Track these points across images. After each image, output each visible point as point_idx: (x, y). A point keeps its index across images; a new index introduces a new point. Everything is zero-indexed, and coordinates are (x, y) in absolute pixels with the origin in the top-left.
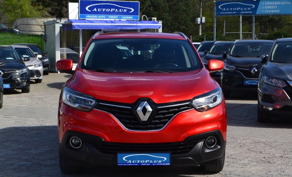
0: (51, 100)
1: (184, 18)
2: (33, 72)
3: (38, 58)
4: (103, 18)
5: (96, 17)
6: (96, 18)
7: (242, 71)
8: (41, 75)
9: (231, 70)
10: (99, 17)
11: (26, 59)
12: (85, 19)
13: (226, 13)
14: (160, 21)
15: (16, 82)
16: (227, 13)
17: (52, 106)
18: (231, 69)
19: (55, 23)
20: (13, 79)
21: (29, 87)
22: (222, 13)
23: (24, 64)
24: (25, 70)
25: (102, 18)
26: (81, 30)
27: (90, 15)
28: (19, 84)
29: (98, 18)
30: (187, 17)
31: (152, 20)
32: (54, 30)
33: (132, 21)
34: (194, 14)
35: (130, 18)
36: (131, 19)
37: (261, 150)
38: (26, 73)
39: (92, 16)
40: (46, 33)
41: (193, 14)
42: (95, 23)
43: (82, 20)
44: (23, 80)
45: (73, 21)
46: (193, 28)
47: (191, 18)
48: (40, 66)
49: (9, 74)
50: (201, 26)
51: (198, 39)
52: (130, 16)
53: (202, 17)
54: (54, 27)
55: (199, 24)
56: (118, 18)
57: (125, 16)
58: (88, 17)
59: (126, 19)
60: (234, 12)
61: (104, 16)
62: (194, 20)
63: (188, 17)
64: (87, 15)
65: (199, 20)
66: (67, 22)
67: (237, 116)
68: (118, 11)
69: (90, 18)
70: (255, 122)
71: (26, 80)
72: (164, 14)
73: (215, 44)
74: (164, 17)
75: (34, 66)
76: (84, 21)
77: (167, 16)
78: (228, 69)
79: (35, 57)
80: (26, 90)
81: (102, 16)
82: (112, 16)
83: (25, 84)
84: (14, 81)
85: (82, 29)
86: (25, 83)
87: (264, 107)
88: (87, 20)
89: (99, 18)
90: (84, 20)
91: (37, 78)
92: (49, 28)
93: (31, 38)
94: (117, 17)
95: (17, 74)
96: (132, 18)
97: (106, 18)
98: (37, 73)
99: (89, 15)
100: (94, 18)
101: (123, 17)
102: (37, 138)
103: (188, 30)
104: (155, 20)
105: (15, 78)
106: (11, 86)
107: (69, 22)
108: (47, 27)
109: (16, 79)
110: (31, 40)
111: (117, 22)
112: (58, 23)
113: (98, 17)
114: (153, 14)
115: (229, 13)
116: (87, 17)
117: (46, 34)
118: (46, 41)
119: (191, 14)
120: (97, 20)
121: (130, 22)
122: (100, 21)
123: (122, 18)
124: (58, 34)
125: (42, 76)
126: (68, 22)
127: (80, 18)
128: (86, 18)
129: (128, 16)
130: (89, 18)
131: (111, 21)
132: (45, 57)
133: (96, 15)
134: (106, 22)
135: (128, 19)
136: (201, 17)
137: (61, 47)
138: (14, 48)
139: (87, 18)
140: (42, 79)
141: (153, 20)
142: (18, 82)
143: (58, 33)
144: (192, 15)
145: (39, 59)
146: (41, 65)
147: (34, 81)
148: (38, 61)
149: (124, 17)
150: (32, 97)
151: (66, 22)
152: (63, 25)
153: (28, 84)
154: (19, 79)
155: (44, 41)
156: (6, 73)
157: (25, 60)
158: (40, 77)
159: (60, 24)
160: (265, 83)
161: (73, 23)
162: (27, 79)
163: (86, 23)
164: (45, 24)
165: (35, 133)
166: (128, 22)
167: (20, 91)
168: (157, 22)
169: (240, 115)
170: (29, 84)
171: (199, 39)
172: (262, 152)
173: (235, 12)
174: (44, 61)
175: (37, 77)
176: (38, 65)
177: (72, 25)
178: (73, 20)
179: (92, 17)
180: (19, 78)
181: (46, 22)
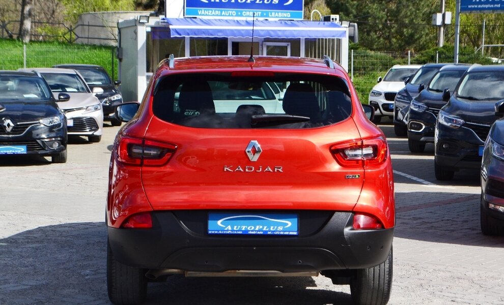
0: (99, 179)
1: (409, 14)
2: (82, 121)
3: (94, 94)
4: (232, 16)
5: (217, 12)
6: (217, 15)
7: (475, 128)
8: (98, 128)
9: (456, 126)
10: (223, 13)
11: (62, 97)
12: (196, 18)
13: (479, 6)
14: (346, 22)
15: (37, 143)
16: (483, 6)
17: (93, 192)
18: (454, 125)
19: (137, 24)
20: (34, 136)
21: (64, 151)
22: (473, 6)
23: (56, 106)
24: (57, 120)
25: (229, 15)
26: (189, 39)
27: (207, 10)
28: (44, 146)
29: (221, 15)
30: (416, 12)
31: (330, 21)
32: (136, 39)
33: (289, 23)
34: (430, 5)
35: (286, 15)
36: (287, 17)
37: (457, 296)
38: (59, 125)
39: (210, 11)
40: (122, 44)
41: (428, 5)
42: (215, 25)
43: (189, 20)
44: (54, 139)
45: (172, 22)
46: (427, 35)
47: (423, 14)
48: (96, 109)
49: (25, 126)
50: (442, 29)
51: (423, 58)
52: (285, 12)
53: (445, 11)
54: (136, 33)
55: (440, 26)
56: (262, 16)
57: (275, 12)
58: (203, 13)
59: (277, 17)
60: (496, 6)
61: (233, 11)
62: (429, 17)
63: (418, 12)
64: (200, 10)
65: (439, 17)
66: (160, 24)
67: (447, 220)
68: (261, 2)
69: (207, 15)
70: (477, 234)
71: (59, 139)
72: (370, 5)
73: (441, 71)
74: (370, 11)
75: (84, 110)
76: (192, 20)
77: (375, 9)
78: (449, 124)
79: (89, 92)
80: (59, 158)
81: (231, 12)
82: (250, 11)
83: (57, 146)
84: (35, 140)
85: (190, 37)
86: (57, 143)
87: (492, 206)
88: (200, 19)
89: (224, 15)
90: (194, 19)
91: (91, 133)
92: (127, 34)
93: (97, 51)
94: (260, 13)
95: (42, 126)
96: (289, 16)
97: (237, 15)
98: (92, 123)
99: (204, 10)
100: (214, 15)
101: (271, 14)
102: (31, 259)
103: (419, 38)
104: (336, 19)
105: (38, 135)
106: (28, 149)
107: (164, 22)
108: (122, 31)
109: (38, 137)
110: (97, 57)
111: (258, 23)
112: (143, 24)
113: (221, 13)
114: (347, 5)
115: (487, 6)
116: (200, 13)
117: (122, 46)
118: (121, 60)
119: (423, 5)
120: (219, 20)
121: (285, 23)
122: (227, 21)
123: (270, 16)
124: (143, 46)
125: (100, 130)
126: (162, 22)
127: (186, 16)
128: (198, 14)
129: (281, 12)
130: (203, 15)
131: (246, 21)
132: (115, 90)
133: (219, 10)
134: (238, 23)
135: (281, 17)
136: (443, 12)
137: (148, 71)
138: (40, 76)
139: (201, 15)
140: (101, 136)
141: (333, 19)
142: (43, 142)
143: (144, 44)
144: (427, 9)
145: (97, 95)
146: (99, 107)
147: (87, 138)
148: (93, 100)
149: (273, 14)
150: (67, 172)
151: (158, 22)
152: (153, 28)
153: (62, 146)
154: (44, 136)
155: (118, 60)
156: (18, 123)
157: (59, 98)
158: (95, 130)
159: (147, 26)
160: (495, 157)
161: (171, 25)
162: (60, 137)
163: (196, 24)
164: (120, 27)
165: (33, 248)
166: (281, 23)
167: (49, 159)
168: (339, 24)
169: (454, 219)
170: (65, 147)
171: (426, 58)
172: (457, 300)
173: (498, 4)
174: (113, 99)
175: (90, 131)
176: (92, 108)
177: (169, 29)
178: (173, 19)
179: (210, 14)
180: (45, 133)
181: (121, 23)
